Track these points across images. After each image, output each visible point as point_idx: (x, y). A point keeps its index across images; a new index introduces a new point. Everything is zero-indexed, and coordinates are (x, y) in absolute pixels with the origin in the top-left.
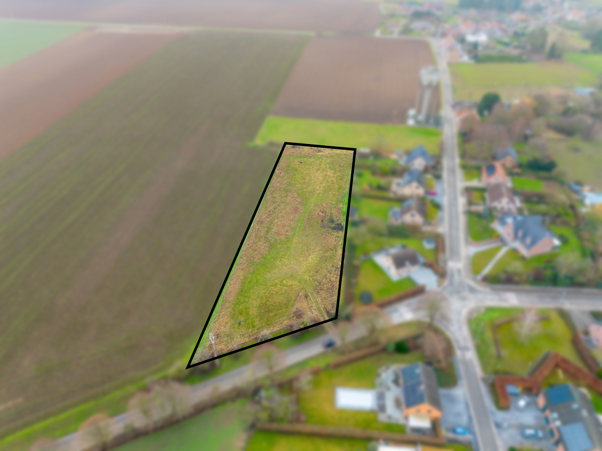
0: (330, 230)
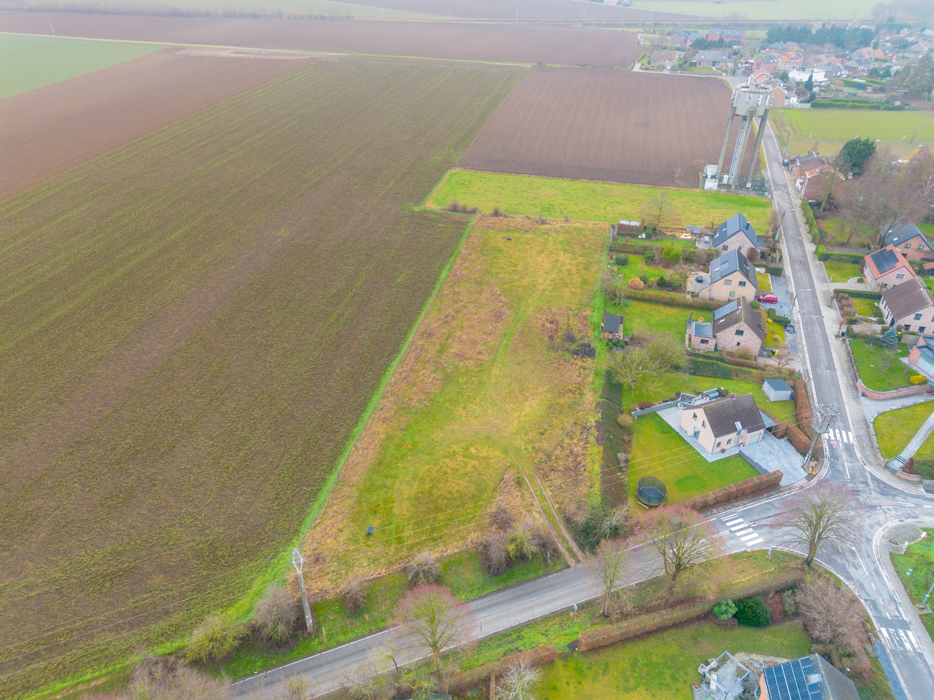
0: (568, 356)
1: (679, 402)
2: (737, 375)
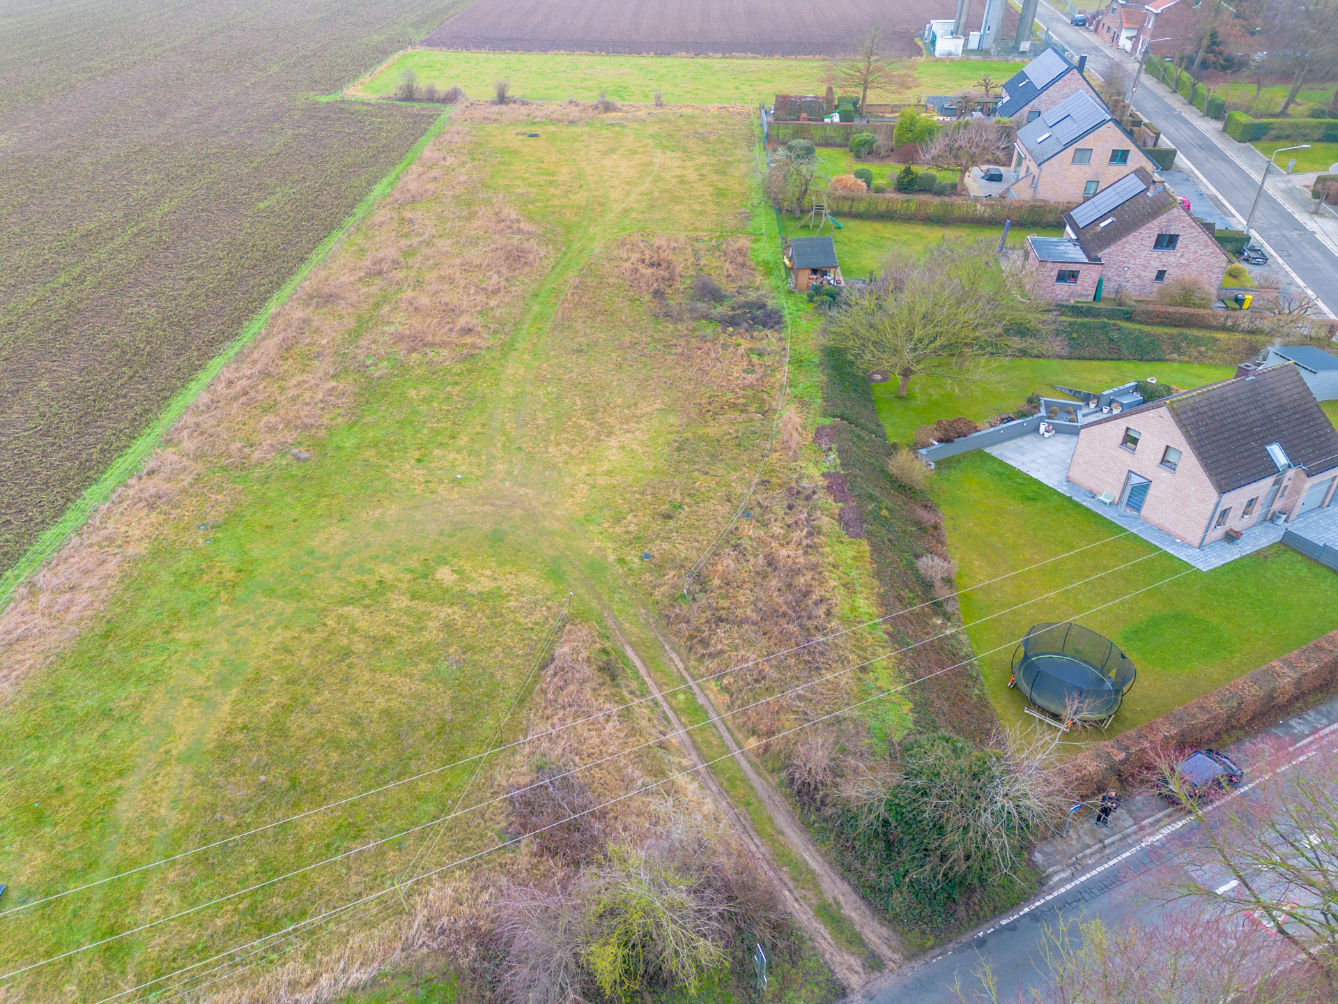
1: (1042, 419)
2: (1177, 349)
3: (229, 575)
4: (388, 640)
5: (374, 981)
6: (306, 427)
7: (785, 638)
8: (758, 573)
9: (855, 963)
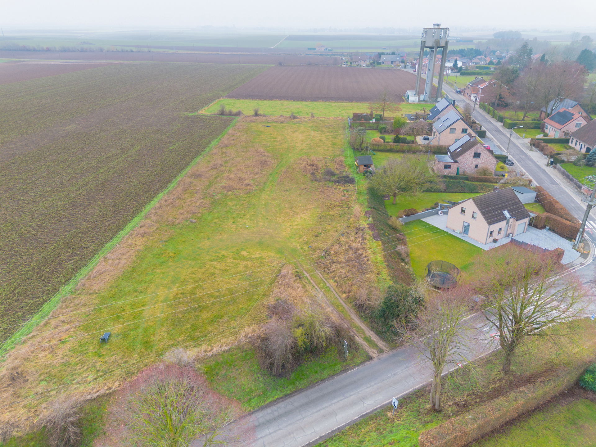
0: (330, 184)
2: (482, 189)
3: (171, 254)
4: (227, 271)
5: (230, 350)
6: (194, 213)
7: (354, 266)
8: (346, 250)
9: (375, 351)
